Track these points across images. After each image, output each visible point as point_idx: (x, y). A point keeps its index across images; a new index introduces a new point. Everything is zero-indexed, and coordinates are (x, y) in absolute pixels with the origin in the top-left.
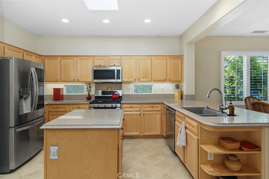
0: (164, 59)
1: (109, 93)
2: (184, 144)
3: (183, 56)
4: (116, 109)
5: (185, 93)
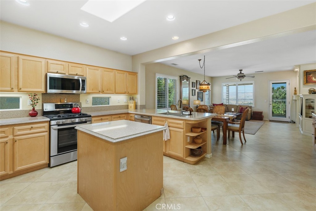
0: (124, 74)
1: (66, 106)
2: (169, 138)
3: (137, 73)
4: (87, 123)
5: (139, 104)
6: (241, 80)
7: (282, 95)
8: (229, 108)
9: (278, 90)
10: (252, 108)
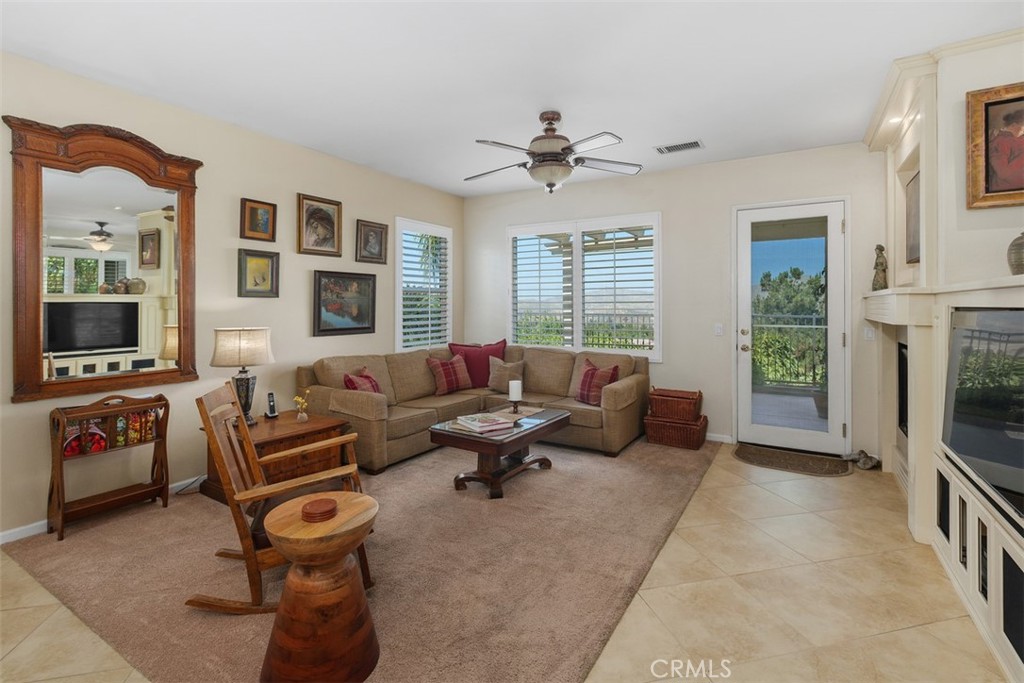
6: (551, 185)
7: (794, 300)
8: (532, 367)
9: (781, 282)
10: (652, 369)
